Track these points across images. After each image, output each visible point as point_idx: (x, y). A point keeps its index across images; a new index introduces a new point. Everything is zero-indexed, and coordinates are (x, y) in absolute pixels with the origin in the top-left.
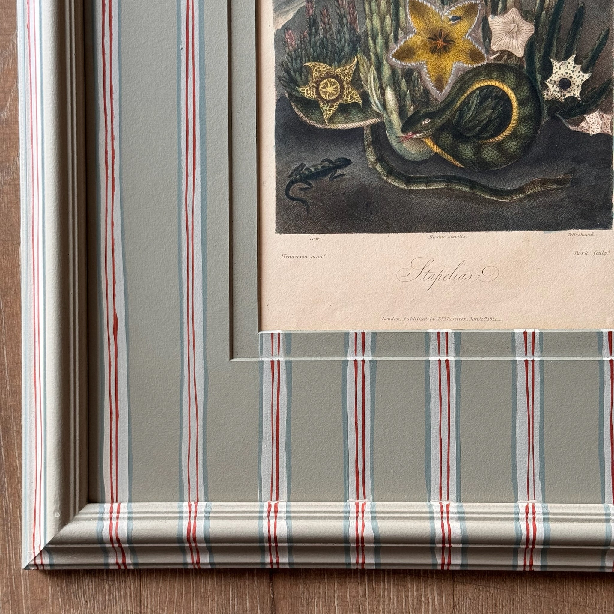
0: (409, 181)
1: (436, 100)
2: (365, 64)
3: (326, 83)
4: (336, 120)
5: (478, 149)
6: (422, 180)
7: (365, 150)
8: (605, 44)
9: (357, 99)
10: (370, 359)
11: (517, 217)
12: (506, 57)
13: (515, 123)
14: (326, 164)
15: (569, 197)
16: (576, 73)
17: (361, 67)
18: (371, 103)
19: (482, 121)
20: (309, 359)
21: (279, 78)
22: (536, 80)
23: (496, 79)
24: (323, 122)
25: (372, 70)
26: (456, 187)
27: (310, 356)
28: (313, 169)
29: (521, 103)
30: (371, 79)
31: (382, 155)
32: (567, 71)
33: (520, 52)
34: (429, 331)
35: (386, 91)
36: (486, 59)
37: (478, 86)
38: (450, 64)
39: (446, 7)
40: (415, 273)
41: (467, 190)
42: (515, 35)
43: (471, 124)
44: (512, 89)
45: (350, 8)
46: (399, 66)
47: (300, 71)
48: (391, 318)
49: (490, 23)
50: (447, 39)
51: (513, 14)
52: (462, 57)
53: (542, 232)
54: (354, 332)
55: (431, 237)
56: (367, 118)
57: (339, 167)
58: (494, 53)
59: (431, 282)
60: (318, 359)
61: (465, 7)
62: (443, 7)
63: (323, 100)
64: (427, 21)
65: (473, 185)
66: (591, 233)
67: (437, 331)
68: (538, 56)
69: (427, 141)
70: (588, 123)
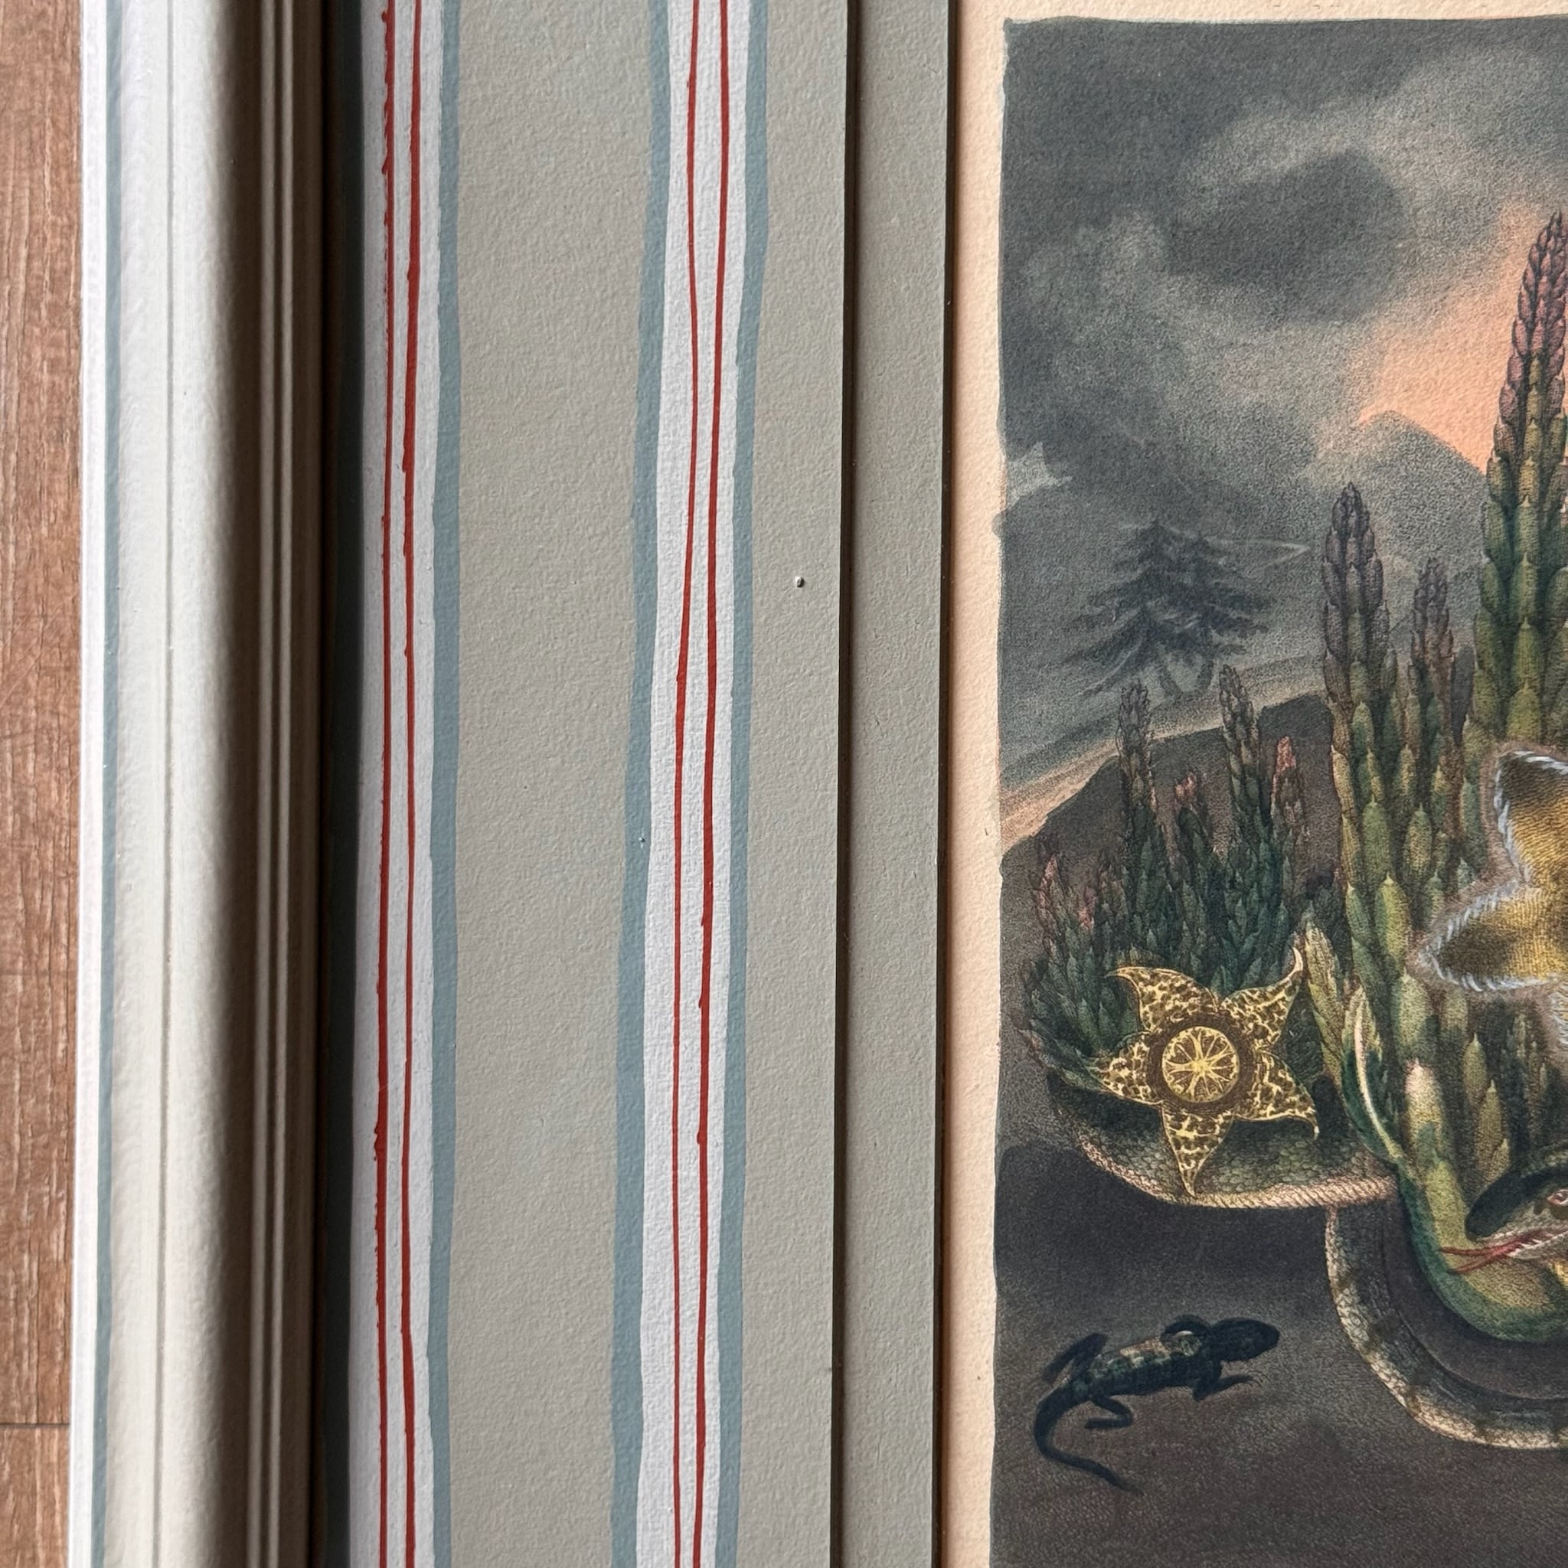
17: (1316, 990)
47: (1093, 994)
63: (1175, 1103)
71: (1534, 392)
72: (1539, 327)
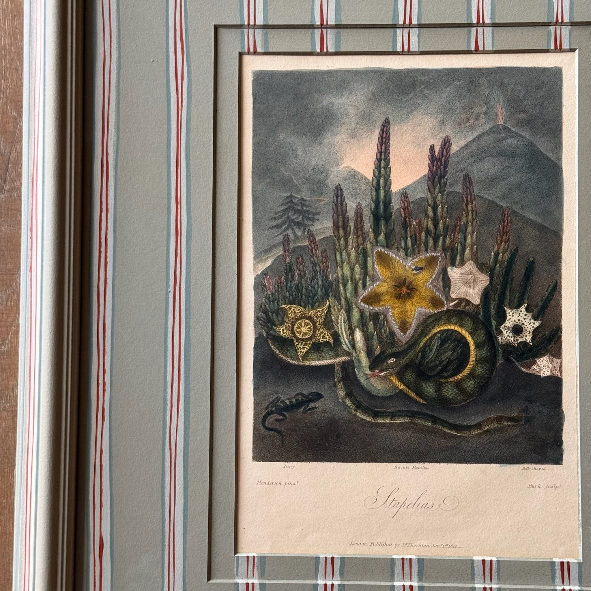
0: (376, 415)
1: (400, 341)
2: (336, 307)
3: (301, 324)
4: (309, 357)
5: (439, 387)
6: (387, 414)
7: (335, 386)
8: (553, 295)
9: (329, 338)
10: (339, 582)
11: (475, 450)
12: (464, 304)
13: (473, 364)
14: (300, 397)
15: (522, 433)
16: (528, 320)
18: (341, 342)
19: (443, 361)
20: (282, 582)
21: (257, 318)
22: (491, 326)
23: (455, 324)
24: (298, 359)
25: (342, 313)
26: (419, 421)
27: (283, 579)
28: (287, 402)
29: (478, 346)
30: (341, 320)
31: (351, 390)
32: (520, 318)
33: (476, 300)
34: (394, 557)
35: (355, 332)
36: (446, 306)
37: (439, 329)
38: (413, 309)
39: (409, 258)
40: (381, 501)
41: (430, 424)
42: (472, 284)
43: (433, 364)
44: (470, 333)
45: (323, 257)
46: (367, 310)
48: (359, 543)
49: (449, 273)
50: (411, 287)
51: (470, 266)
52: (424, 303)
53: (499, 465)
54: (324, 556)
55: (396, 467)
56: (338, 357)
57: (312, 401)
58: (453, 300)
59: (396, 510)
60: (290, 582)
61: (426, 258)
62: (407, 258)
64: (392, 270)
65: (435, 420)
66: (543, 467)
67: (401, 557)
68: (493, 304)
69: (392, 378)
70: (539, 366)
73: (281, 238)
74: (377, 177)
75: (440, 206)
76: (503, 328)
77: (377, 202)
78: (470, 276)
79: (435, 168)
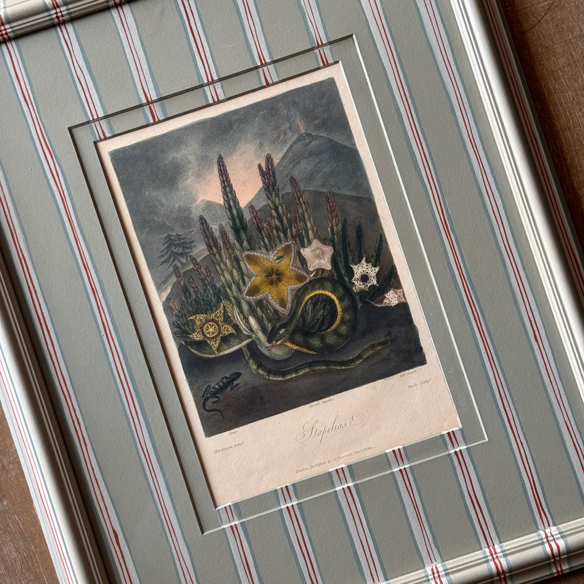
0: (284, 374)
1: (284, 315)
2: (229, 306)
3: (207, 327)
4: (222, 349)
5: (323, 339)
6: (292, 371)
7: (248, 363)
8: (382, 245)
9: (231, 330)
10: (297, 502)
11: (363, 375)
12: (320, 272)
13: (341, 314)
14: (225, 380)
15: (392, 351)
16: (370, 269)
17: (227, 309)
18: (242, 330)
19: (319, 319)
20: (255, 516)
21: (174, 333)
22: (345, 282)
23: (319, 289)
24: (214, 353)
25: (235, 308)
26: (316, 368)
27: (256, 514)
28: (217, 387)
29: (340, 299)
30: (236, 314)
31: (260, 362)
32: (364, 269)
33: (328, 267)
34: (330, 470)
35: (249, 319)
36: (308, 278)
37: (308, 297)
38: (285, 288)
39: (270, 252)
40: (308, 434)
41: (324, 367)
42: (321, 256)
43: (312, 324)
44: (332, 292)
45: (207, 273)
46: (252, 300)
47: (187, 324)
48: (302, 469)
49: (302, 254)
50: (278, 273)
51: (316, 243)
52: (292, 282)
53: (383, 380)
54: (280, 487)
55: (311, 406)
56: (242, 341)
57: (234, 380)
58: (312, 272)
59: (320, 437)
60: (262, 514)
61: (282, 249)
62: (268, 253)
63: (209, 338)
64: (261, 265)
65: (327, 363)
66: (415, 371)
67: (335, 469)
68: (341, 266)
69: (287, 344)
70: (389, 299)
71: (227, 187)
72: (224, 176)
73: (171, 269)
74: (227, 200)
75: (280, 207)
76: (354, 280)
77: (233, 219)
78: (318, 251)
79: (267, 180)
